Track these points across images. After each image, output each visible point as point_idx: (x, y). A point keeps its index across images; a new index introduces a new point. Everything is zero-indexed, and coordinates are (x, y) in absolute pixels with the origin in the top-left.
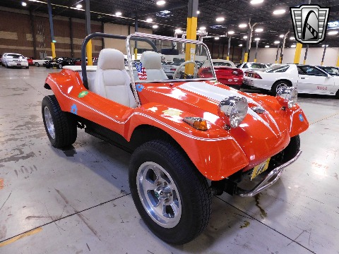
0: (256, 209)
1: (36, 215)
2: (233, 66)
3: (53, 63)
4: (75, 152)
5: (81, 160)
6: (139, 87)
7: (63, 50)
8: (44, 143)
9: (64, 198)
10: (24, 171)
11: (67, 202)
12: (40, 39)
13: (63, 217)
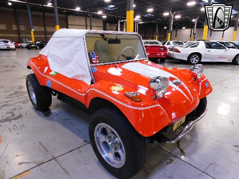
0: (178, 150)
1: (25, 161)
2: (160, 44)
3: (33, 46)
4: (50, 113)
5: (56, 119)
6: (94, 69)
7: (39, 36)
8: (29, 107)
9: (45, 148)
10: (16, 129)
11: (47, 151)
12: (22, 28)
13: (44, 162)
